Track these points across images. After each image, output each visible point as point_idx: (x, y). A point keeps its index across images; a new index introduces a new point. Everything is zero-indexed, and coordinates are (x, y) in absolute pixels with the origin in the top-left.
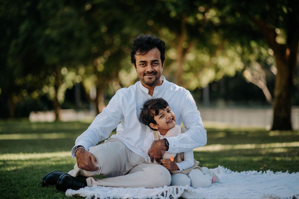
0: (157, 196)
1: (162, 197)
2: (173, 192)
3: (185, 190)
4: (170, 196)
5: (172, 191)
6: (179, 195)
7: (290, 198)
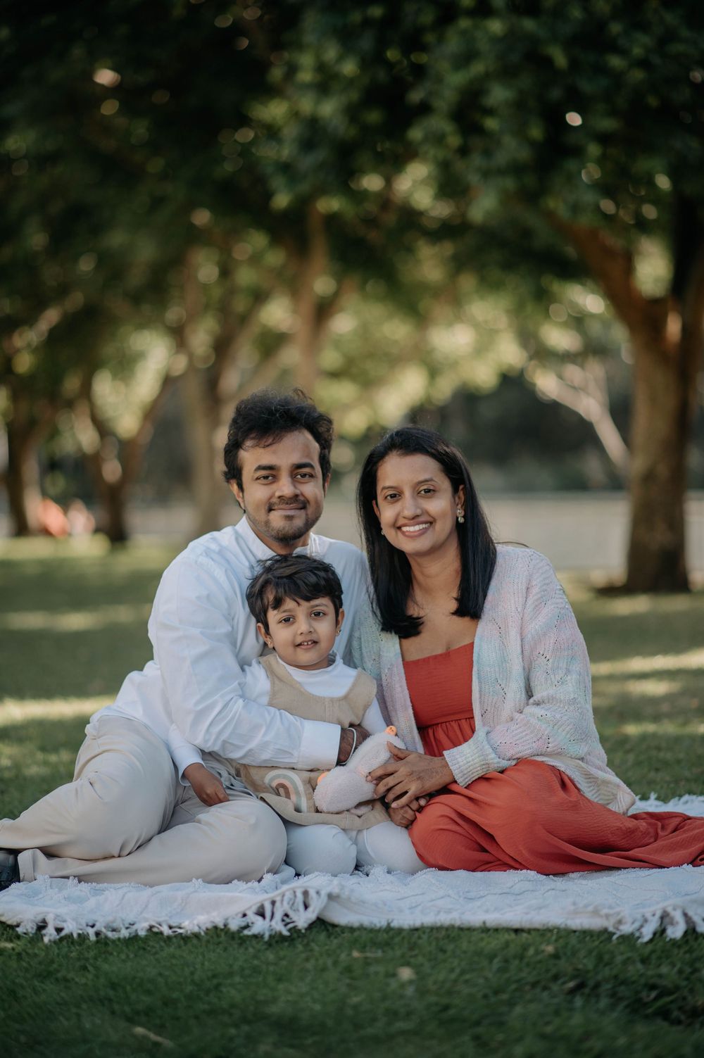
0: (245, 915)
1: (260, 918)
2: (293, 904)
3: (331, 897)
4: (285, 918)
5: (291, 899)
6: (313, 912)
7: (654, 915)
